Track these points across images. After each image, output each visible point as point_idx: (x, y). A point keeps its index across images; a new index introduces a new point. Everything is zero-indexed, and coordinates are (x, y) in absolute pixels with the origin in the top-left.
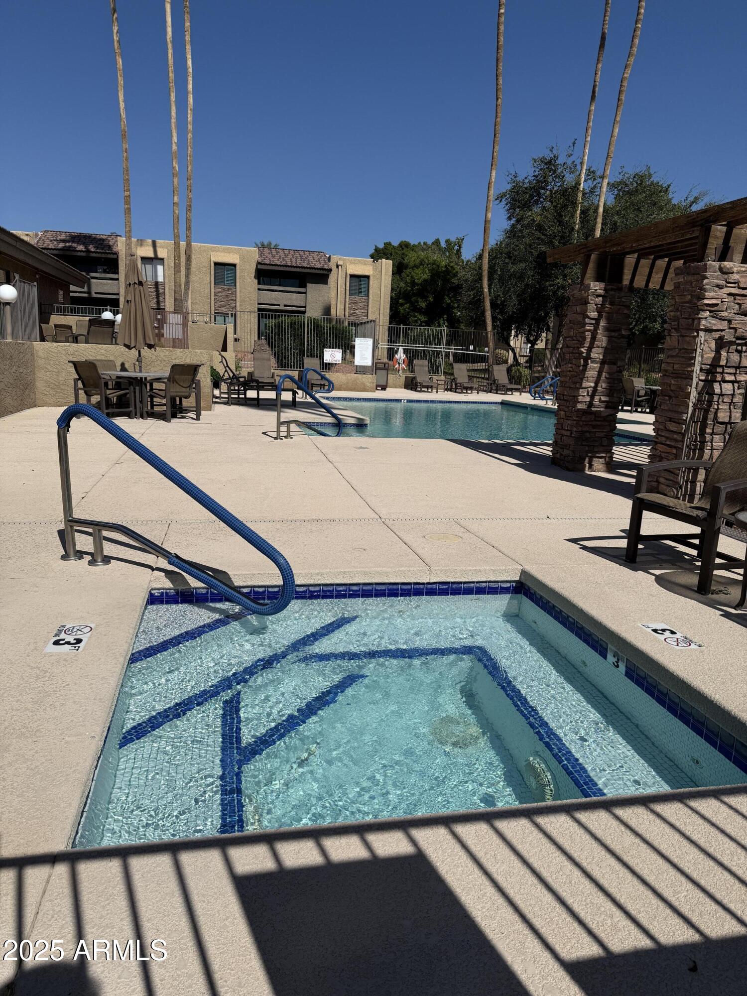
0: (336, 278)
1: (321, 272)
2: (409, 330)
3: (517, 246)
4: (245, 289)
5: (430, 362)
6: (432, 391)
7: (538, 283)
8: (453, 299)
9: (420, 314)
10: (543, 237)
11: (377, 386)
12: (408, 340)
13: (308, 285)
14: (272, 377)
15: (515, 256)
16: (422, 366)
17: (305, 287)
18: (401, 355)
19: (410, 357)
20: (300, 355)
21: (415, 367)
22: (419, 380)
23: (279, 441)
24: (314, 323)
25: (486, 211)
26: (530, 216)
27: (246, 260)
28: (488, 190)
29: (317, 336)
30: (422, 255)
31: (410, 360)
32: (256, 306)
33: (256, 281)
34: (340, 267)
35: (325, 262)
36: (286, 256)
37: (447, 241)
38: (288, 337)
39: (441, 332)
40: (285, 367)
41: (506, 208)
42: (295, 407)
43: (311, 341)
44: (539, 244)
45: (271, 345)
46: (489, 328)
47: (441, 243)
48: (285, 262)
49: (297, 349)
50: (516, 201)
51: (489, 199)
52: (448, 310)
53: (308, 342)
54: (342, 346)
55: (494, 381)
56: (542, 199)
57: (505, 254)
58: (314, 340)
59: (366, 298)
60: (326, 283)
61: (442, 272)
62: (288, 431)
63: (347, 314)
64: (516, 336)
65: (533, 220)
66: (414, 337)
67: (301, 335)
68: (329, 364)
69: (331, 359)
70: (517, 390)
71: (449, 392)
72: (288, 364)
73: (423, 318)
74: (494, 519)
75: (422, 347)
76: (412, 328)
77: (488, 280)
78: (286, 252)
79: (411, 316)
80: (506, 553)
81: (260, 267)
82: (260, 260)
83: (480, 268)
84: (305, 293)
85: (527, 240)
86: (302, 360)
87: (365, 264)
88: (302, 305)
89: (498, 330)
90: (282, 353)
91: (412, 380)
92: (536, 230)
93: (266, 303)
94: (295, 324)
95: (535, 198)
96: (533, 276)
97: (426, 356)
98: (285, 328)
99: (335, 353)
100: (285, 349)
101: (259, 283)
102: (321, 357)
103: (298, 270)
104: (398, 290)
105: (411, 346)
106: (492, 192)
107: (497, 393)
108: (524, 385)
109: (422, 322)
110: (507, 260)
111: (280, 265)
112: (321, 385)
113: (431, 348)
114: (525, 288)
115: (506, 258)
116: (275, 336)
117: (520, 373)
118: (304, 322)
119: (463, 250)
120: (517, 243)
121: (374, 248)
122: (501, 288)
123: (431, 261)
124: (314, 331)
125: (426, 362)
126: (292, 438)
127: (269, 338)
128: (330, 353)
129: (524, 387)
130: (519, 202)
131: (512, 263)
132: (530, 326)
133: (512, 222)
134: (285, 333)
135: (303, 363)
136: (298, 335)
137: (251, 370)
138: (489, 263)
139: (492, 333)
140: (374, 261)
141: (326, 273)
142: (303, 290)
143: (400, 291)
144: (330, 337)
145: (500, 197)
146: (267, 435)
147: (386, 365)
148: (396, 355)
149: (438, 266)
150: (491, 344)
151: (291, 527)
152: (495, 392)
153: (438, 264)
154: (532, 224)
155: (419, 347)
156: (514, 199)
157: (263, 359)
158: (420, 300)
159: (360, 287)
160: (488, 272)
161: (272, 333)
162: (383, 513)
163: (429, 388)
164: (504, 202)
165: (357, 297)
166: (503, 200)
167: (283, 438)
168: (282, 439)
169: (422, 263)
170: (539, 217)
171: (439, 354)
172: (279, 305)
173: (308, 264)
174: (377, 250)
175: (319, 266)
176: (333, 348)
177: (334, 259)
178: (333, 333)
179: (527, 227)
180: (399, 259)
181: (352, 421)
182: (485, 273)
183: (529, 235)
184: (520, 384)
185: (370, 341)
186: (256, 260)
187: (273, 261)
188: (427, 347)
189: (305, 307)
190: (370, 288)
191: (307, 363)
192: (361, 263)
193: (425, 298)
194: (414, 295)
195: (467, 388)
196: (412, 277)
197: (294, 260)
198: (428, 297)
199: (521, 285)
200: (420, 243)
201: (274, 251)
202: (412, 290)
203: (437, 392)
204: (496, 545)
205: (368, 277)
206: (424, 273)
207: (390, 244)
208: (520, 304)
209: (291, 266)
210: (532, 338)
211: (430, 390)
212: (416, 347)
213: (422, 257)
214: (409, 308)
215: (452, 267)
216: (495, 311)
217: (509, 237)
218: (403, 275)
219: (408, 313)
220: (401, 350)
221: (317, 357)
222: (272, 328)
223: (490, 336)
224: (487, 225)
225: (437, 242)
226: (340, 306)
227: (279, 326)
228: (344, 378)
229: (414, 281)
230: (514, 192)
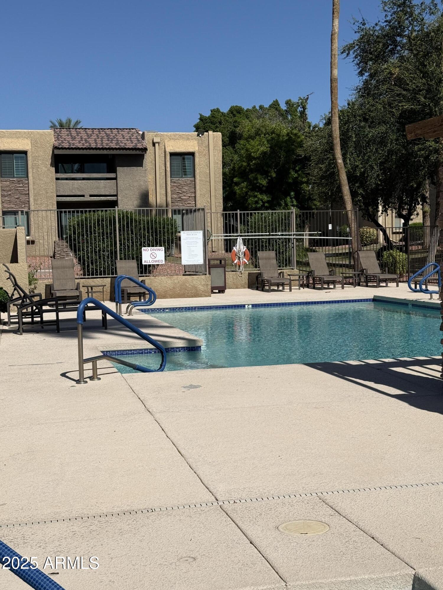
0: (153, 157)
1: (134, 152)
2: (248, 216)
3: (373, 106)
4: (40, 179)
5: (279, 253)
6: (283, 289)
7: (404, 147)
8: (300, 172)
9: (261, 194)
10: (404, 92)
11: (213, 288)
12: (248, 227)
13: (119, 169)
14: (77, 289)
15: (372, 118)
16: (269, 259)
17: (115, 171)
18: (240, 247)
19: (252, 248)
20: (112, 258)
21: (260, 261)
22: (266, 276)
23: (82, 385)
24: (127, 217)
25: (331, 67)
26: (386, 69)
27: (39, 145)
28: (332, 42)
29: (132, 233)
30: (258, 122)
31: (252, 252)
32: (55, 200)
33: (53, 169)
34: (157, 145)
35: (138, 141)
36: (89, 136)
37: (288, 103)
38: (95, 237)
39: (289, 215)
40: (93, 275)
41: (355, 62)
42: (106, 329)
43: (124, 239)
44: (400, 102)
45: (74, 248)
46: (349, 206)
47: (281, 105)
48: (88, 144)
49: (108, 251)
50: (366, 52)
51: (333, 53)
52: (296, 185)
53: (120, 241)
54: (164, 242)
55: (362, 271)
56: (399, 48)
57: (360, 116)
58: (128, 237)
59: (193, 179)
60: (141, 165)
61: (283, 142)
62: (95, 369)
63: (169, 199)
64: (385, 211)
65: (391, 73)
66: (255, 224)
67: (111, 234)
68: (150, 266)
69: (151, 260)
70: (393, 280)
71: (306, 289)
72: (96, 270)
73: (265, 198)
74: (373, 489)
75: (267, 235)
76: (251, 214)
77: (341, 149)
78: (90, 132)
79: (250, 196)
80: (391, 548)
81: (57, 152)
82: (57, 144)
83: (330, 135)
84: (115, 179)
85: (385, 98)
86: (114, 263)
87: (188, 139)
88: (112, 194)
89: (360, 206)
90: (88, 258)
91: (257, 277)
92: (395, 84)
93: (66, 194)
94: (103, 220)
95: (390, 47)
96: (397, 140)
97: (273, 245)
98: (91, 226)
99: (156, 252)
100: (92, 252)
101: (57, 172)
102: (139, 259)
103: (105, 152)
104: (232, 165)
105: (252, 236)
106: (336, 45)
107: (367, 286)
108: (400, 273)
109: (264, 203)
110: (362, 124)
111: (82, 149)
112: (140, 293)
113: (279, 235)
114: (388, 155)
115: (360, 121)
116: (79, 237)
117: (394, 258)
118: (114, 218)
119: (307, 112)
120: (372, 102)
121: (199, 117)
122: (358, 157)
123: (269, 129)
124: (128, 227)
125: (273, 254)
126: (100, 379)
127: (70, 240)
128: (150, 252)
129: (401, 275)
130: (371, 53)
131: (369, 127)
132: (400, 199)
133: (364, 78)
134: (91, 232)
135: (116, 268)
136: (107, 234)
137: (49, 282)
138: (340, 128)
139: (353, 212)
140: (198, 135)
141: (140, 153)
142: (112, 175)
143: (234, 167)
144: (148, 232)
145: (346, 50)
146: (67, 377)
147: (223, 262)
148: (234, 248)
149: (279, 135)
150: (354, 225)
151: (93, 527)
152: (365, 284)
153: (278, 132)
154: (389, 78)
155: (262, 235)
156: (364, 50)
157: (64, 267)
158: (259, 176)
159: (184, 166)
160: (341, 140)
161: (74, 233)
162: (220, 489)
163: (280, 285)
164: (352, 55)
165: (180, 179)
166: (351, 52)
167: (88, 380)
168: (86, 382)
169: (258, 133)
170: (397, 69)
171: (289, 241)
172: (83, 196)
173: (117, 144)
174: (202, 119)
175: (130, 146)
176: (153, 246)
177: (149, 136)
178: (152, 228)
179: (384, 81)
180: (231, 127)
181: (180, 344)
182: (337, 142)
183: (387, 92)
184: (395, 272)
185: (199, 234)
186: (52, 144)
187: (73, 144)
188: (273, 235)
189: (116, 196)
190: (196, 166)
191: (121, 268)
192: (183, 138)
193: (266, 174)
194: (252, 171)
195: (328, 283)
196: (247, 150)
197: (99, 141)
198: (269, 172)
199: (383, 152)
200: (254, 107)
201: (73, 132)
202: (249, 165)
203: (291, 290)
204: (377, 535)
205: (192, 154)
206: (261, 144)
207: (218, 110)
208: (384, 173)
209: (96, 149)
210: (404, 213)
211: (281, 288)
212: (259, 235)
213: (258, 126)
214: (246, 187)
215: (296, 135)
216: (354, 185)
217: (363, 96)
218: (237, 146)
219: (246, 193)
220: (240, 240)
221: (133, 259)
222: (74, 227)
223: (351, 216)
224: (334, 84)
225: (275, 105)
226: (161, 191)
227: (82, 225)
228: (169, 282)
229: (250, 154)
230: (364, 42)
